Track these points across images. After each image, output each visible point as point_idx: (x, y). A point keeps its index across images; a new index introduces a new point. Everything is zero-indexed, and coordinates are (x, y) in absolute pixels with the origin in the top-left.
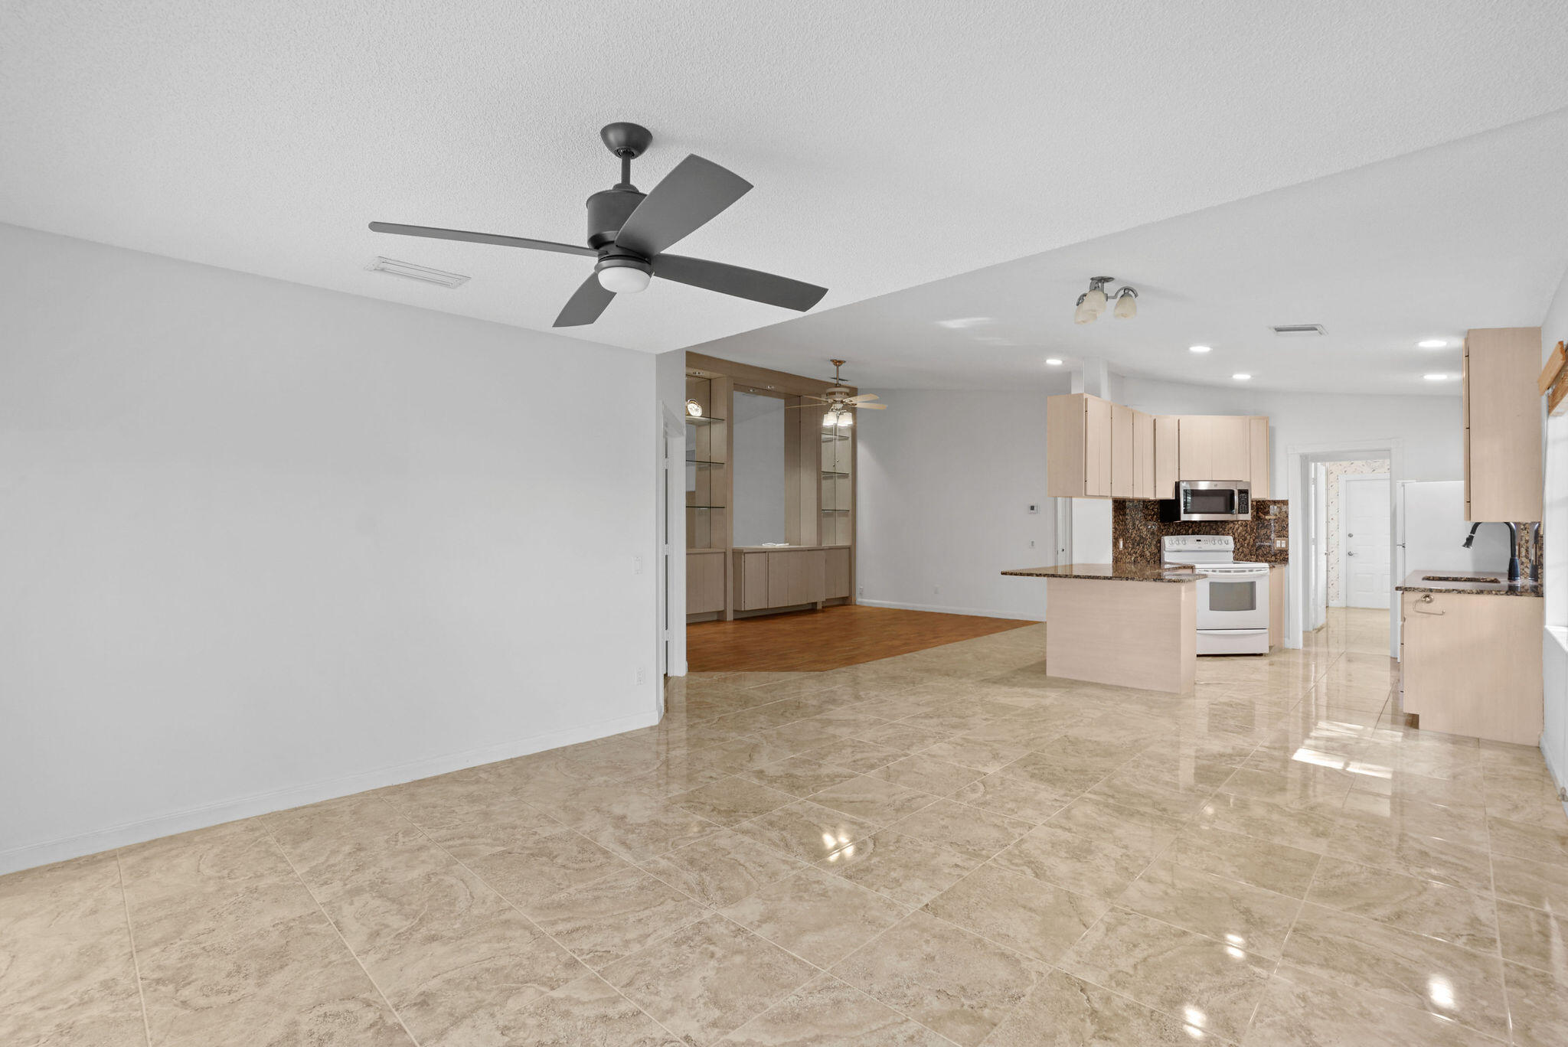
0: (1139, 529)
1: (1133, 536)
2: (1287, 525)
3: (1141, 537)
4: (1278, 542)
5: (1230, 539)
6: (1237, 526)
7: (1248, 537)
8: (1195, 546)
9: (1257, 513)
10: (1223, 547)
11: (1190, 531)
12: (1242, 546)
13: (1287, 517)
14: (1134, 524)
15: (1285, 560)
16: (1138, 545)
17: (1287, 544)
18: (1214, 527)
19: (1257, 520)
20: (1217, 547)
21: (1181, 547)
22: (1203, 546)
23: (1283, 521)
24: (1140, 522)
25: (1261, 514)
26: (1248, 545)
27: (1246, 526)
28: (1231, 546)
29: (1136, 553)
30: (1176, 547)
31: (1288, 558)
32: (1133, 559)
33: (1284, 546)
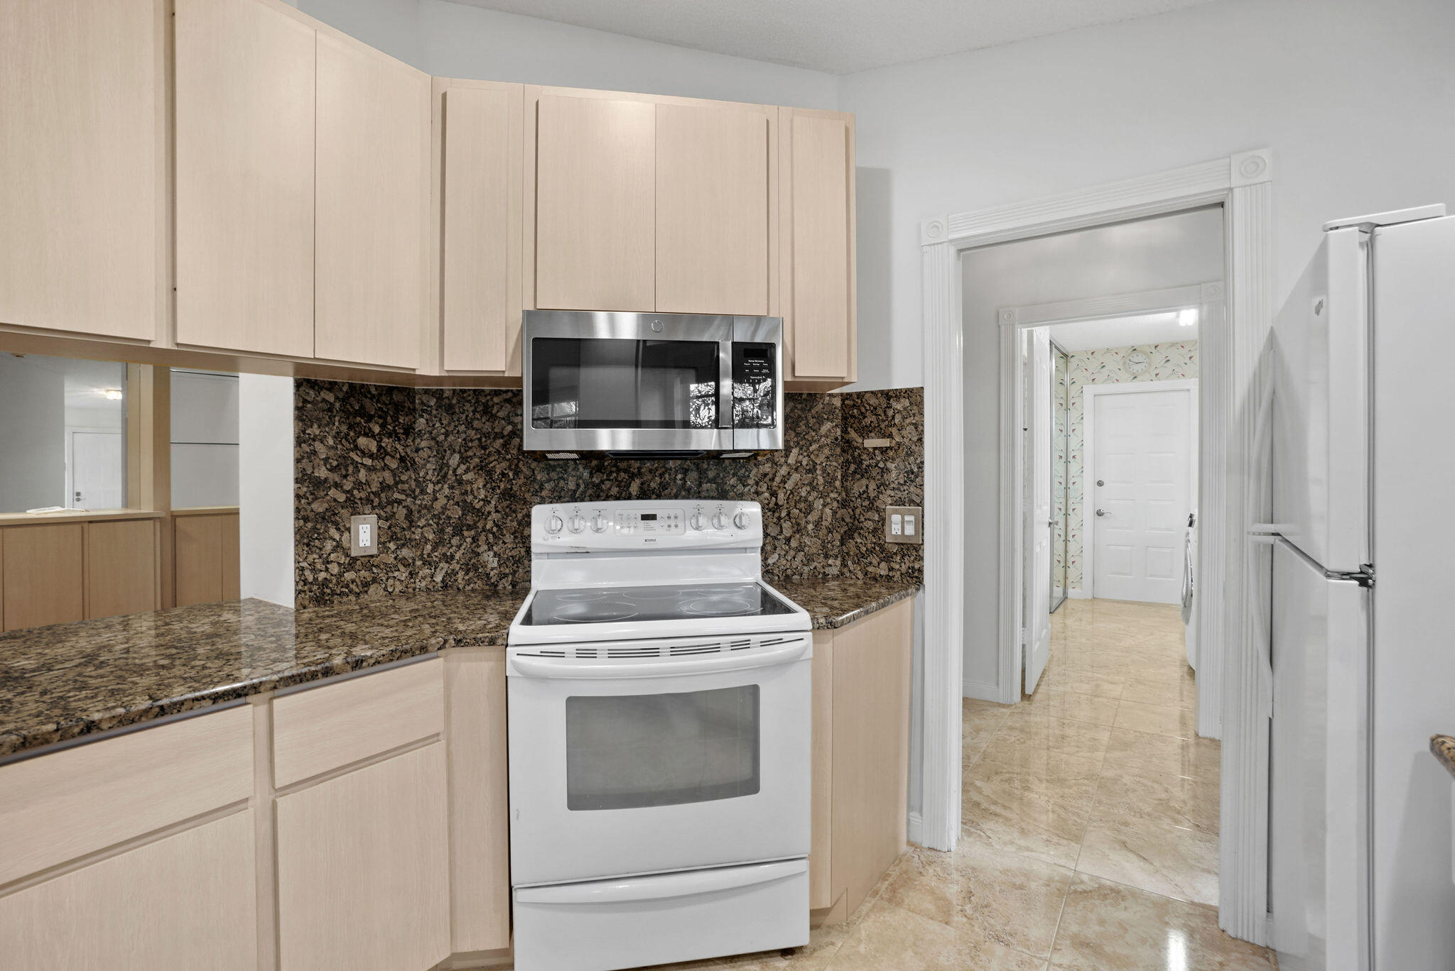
0: (460, 482)
1: (438, 506)
2: (921, 466)
3: (467, 508)
4: (896, 518)
5: (753, 510)
6: (783, 471)
7: (818, 504)
8: (635, 535)
9: (845, 431)
10: (727, 535)
11: (634, 488)
12: (798, 529)
13: (920, 440)
14: (442, 467)
15: (915, 578)
16: (458, 531)
17: (920, 525)
18: (711, 474)
19: (843, 451)
20: (710, 535)
21: (587, 539)
22: (660, 534)
23: (910, 453)
24: (464, 460)
25: (853, 434)
26: (818, 524)
27: (812, 470)
28: (754, 533)
29: (449, 559)
30: (566, 540)
31: (921, 571)
32: (438, 578)
33: (910, 530)
